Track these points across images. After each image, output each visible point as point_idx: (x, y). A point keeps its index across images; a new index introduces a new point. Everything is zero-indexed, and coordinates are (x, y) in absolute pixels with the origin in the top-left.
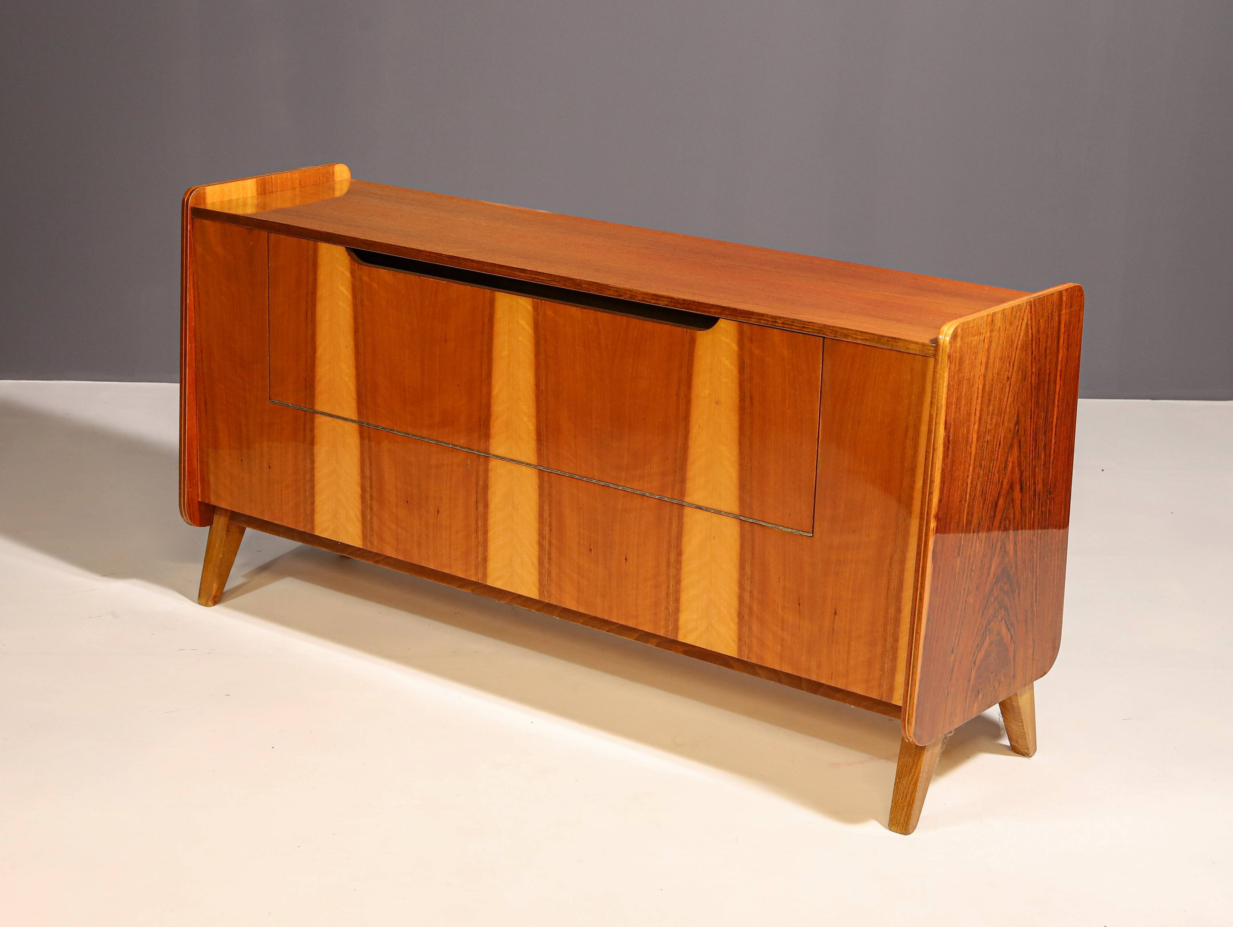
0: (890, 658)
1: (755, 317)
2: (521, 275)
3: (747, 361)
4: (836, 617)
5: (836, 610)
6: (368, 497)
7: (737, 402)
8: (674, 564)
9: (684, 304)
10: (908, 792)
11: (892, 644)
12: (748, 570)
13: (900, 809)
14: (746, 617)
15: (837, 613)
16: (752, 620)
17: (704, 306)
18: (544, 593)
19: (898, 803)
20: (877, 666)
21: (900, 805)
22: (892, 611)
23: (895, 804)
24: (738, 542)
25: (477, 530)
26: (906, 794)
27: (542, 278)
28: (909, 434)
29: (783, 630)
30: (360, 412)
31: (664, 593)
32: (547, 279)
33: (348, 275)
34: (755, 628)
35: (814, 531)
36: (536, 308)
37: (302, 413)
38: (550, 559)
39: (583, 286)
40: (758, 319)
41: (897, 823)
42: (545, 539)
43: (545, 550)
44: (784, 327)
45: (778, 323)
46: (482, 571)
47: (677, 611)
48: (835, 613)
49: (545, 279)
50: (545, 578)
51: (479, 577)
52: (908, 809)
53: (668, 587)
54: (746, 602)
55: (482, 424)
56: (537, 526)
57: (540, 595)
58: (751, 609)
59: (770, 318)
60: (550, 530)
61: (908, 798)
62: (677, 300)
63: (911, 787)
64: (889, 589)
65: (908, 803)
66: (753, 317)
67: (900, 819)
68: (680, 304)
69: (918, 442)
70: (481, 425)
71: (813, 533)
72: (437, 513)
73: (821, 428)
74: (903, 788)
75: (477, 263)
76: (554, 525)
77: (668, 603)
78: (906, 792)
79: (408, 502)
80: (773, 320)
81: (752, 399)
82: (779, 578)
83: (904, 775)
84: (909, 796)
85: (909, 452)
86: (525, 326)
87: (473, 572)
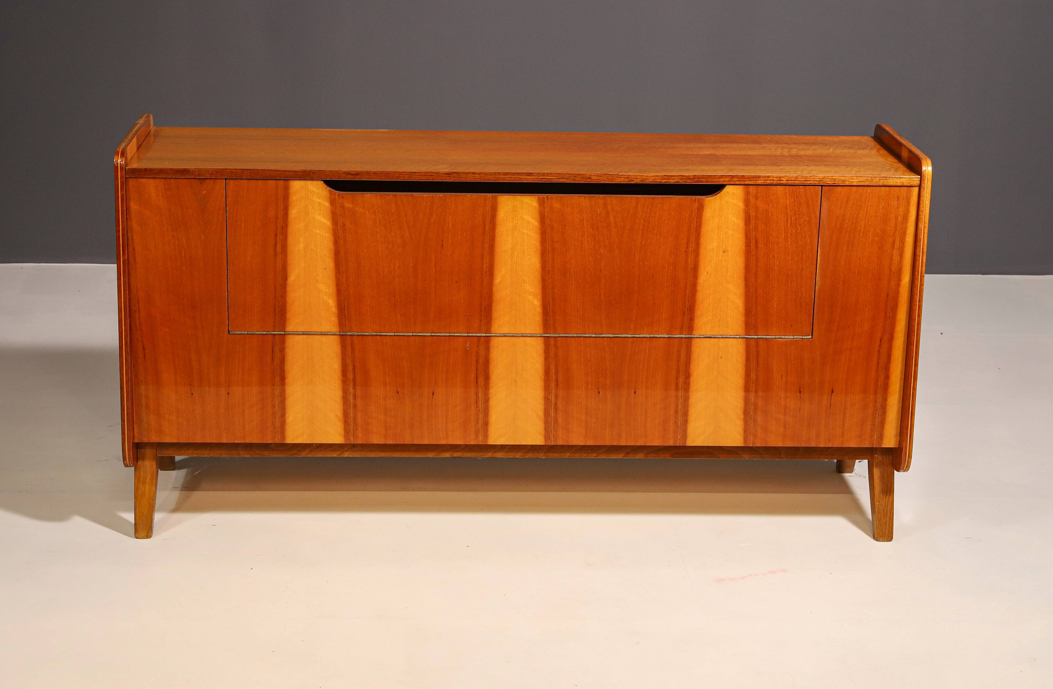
0: (880, 414)
1: (762, 179)
2: (527, 178)
3: (753, 214)
4: (833, 394)
5: (833, 389)
6: (351, 398)
7: (744, 248)
8: (683, 386)
9: (694, 178)
10: (888, 510)
11: (881, 404)
12: (753, 376)
13: (883, 524)
14: (752, 413)
15: (834, 392)
16: (756, 414)
17: (714, 178)
18: (550, 438)
19: (881, 520)
20: (869, 423)
21: (883, 521)
22: (882, 378)
23: (879, 521)
24: (744, 357)
25: (477, 401)
26: (887, 512)
27: (550, 178)
28: (896, 246)
29: (785, 414)
30: (341, 324)
31: (672, 412)
32: (555, 178)
33: (327, 204)
34: (760, 419)
35: (813, 333)
36: (541, 203)
37: (270, 338)
38: (556, 409)
39: (593, 178)
40: (764, 180)
41: (883, 535)
42: (551, 393)
43: (552, 402)
44: (788, 183)
45: (783, 181)
46: (483, 434)
47: (686, 422)
48: (832, 392)
49: (553, 178)
50: (551, 425)
51: (479, 440)
52: (890, 522)
53: (677, 405)
54: (752, 401)
55: (483, 310)
56: (543, 384)
57: (545, 440)
58: (756, 405)
59: (776, 178)
60: (557, 385)
61: (889, 515)
62: (688, 176)
63: (889, 506)
64: (879, 364)
65: (889, 518)
66: (760, 179)
67: (885, 531)
68: (691, 179)
69: (903, 251)
70: (481, 311)
71: (812, 335)
72: (431, 395)
73: (820, 255)
74: (883, 508)
75: (479, 174)
76: (560, 380)
77: (676, 418)
78: (885, 510)
79: (398, 392)
80: (778, 179)
81: (756, 243)
82: (782, 376)
83: (882, 499)
84: (889, 512)
85: (896, 258)
86: (531, 220)
87: (473, 436)
